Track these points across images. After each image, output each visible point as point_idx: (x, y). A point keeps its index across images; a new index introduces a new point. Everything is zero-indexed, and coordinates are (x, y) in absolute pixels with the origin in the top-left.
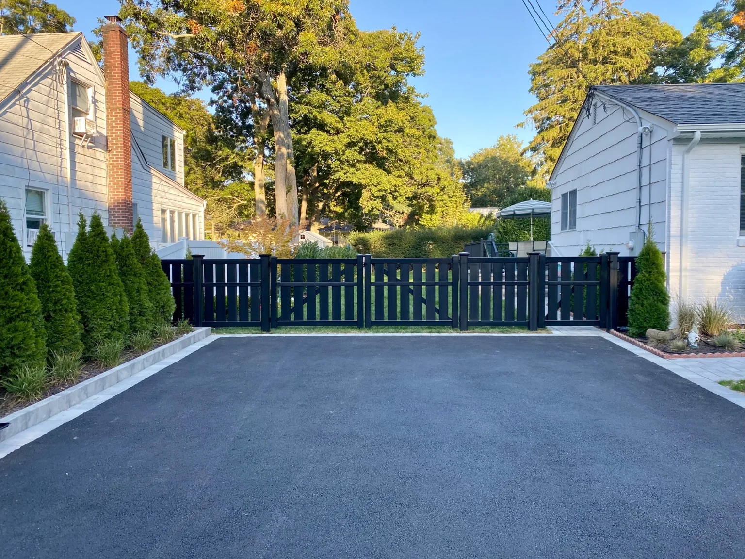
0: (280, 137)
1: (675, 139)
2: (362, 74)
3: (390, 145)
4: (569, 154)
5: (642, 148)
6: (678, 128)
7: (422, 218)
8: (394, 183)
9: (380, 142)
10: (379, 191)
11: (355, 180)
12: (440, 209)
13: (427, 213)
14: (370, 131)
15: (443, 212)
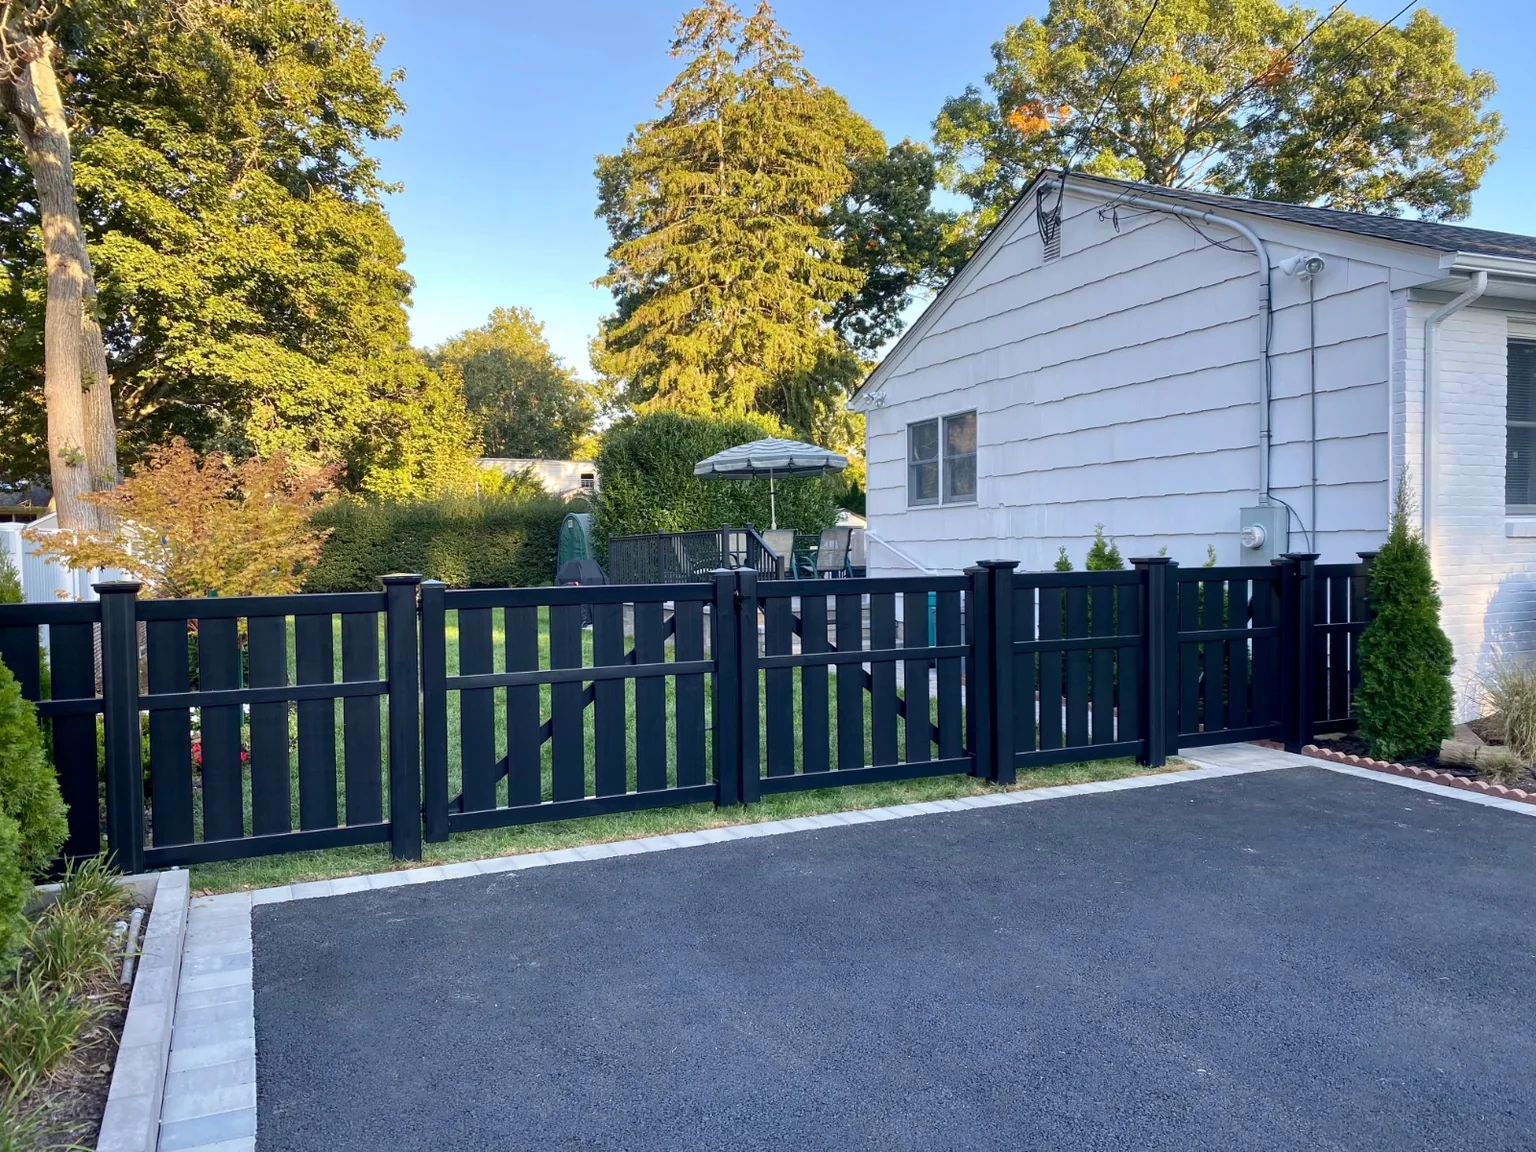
1: (1413, 289)
2: (247, 109)
3: (333, 294)
4: (937, 329)
5: (1271, 312)
7: (370, 476)
8: (340, 386)
9: (300, 284)
10: (301, 404)
11: (235, 375)
12: (411, 458)
13: (383, 465)
14: (278, 253)
15: (419, 463)
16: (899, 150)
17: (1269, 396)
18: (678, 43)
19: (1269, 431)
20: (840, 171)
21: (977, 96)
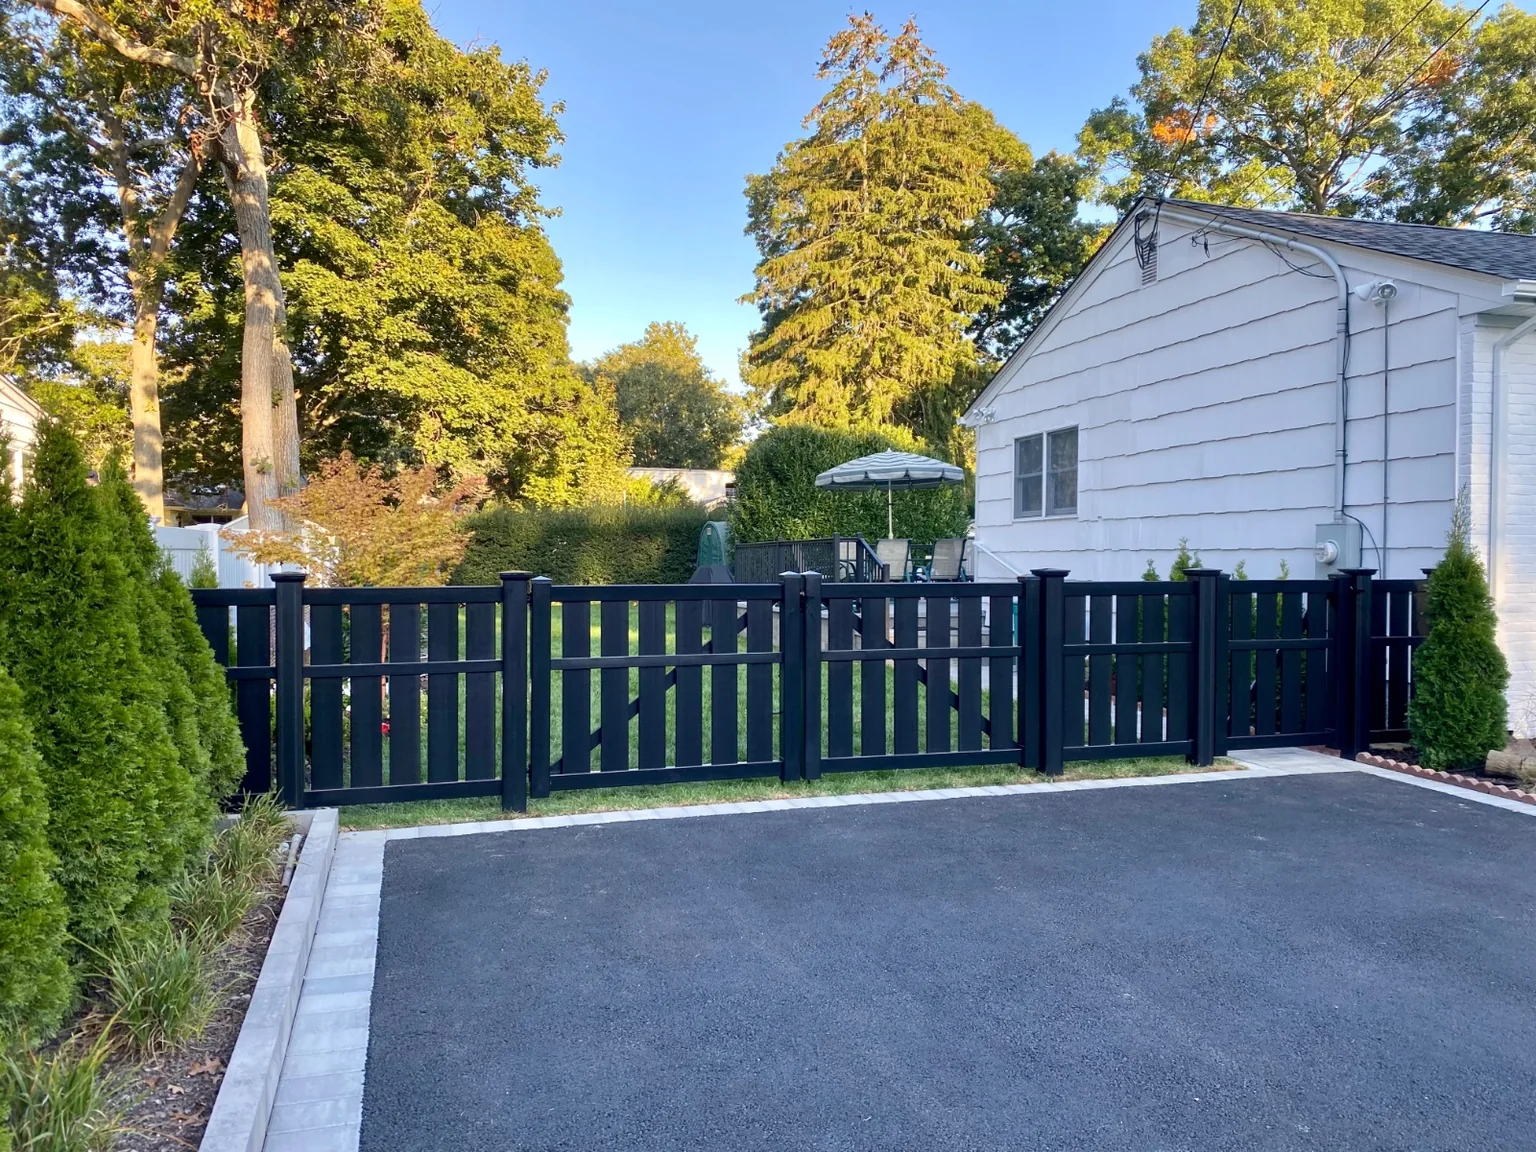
0: (260, 264)
1: (1480, 314)
2: (422, 144)
3: (495, 316)
4: (1044, 348)
5: (1348, 336)
6: (1519, 287)
7: (528, 484)
8: (499, 400)
9: (465, 305)
10: (464, 417)
11: (406, 391)
12: (567, 467)
13: (540, 474)
14: (445, 277)
15: (574, 472)
16: (1045, 162)
17: (1345, 416)
18: (825, 65)
19: (1344, 451)
20: (983, 185)
21: (1122, 108)
